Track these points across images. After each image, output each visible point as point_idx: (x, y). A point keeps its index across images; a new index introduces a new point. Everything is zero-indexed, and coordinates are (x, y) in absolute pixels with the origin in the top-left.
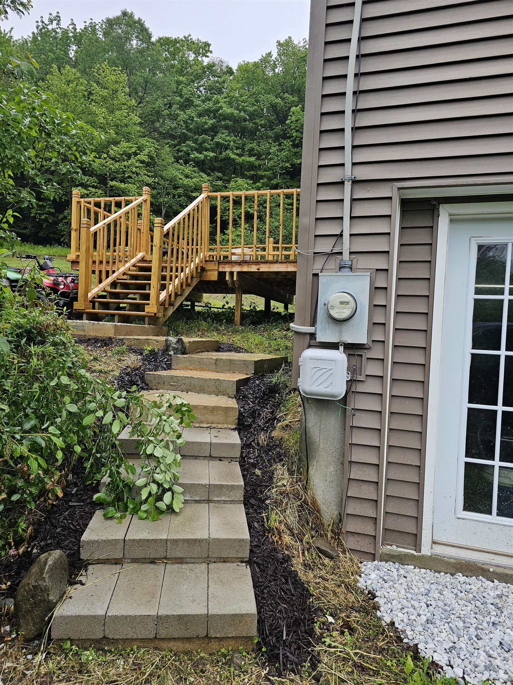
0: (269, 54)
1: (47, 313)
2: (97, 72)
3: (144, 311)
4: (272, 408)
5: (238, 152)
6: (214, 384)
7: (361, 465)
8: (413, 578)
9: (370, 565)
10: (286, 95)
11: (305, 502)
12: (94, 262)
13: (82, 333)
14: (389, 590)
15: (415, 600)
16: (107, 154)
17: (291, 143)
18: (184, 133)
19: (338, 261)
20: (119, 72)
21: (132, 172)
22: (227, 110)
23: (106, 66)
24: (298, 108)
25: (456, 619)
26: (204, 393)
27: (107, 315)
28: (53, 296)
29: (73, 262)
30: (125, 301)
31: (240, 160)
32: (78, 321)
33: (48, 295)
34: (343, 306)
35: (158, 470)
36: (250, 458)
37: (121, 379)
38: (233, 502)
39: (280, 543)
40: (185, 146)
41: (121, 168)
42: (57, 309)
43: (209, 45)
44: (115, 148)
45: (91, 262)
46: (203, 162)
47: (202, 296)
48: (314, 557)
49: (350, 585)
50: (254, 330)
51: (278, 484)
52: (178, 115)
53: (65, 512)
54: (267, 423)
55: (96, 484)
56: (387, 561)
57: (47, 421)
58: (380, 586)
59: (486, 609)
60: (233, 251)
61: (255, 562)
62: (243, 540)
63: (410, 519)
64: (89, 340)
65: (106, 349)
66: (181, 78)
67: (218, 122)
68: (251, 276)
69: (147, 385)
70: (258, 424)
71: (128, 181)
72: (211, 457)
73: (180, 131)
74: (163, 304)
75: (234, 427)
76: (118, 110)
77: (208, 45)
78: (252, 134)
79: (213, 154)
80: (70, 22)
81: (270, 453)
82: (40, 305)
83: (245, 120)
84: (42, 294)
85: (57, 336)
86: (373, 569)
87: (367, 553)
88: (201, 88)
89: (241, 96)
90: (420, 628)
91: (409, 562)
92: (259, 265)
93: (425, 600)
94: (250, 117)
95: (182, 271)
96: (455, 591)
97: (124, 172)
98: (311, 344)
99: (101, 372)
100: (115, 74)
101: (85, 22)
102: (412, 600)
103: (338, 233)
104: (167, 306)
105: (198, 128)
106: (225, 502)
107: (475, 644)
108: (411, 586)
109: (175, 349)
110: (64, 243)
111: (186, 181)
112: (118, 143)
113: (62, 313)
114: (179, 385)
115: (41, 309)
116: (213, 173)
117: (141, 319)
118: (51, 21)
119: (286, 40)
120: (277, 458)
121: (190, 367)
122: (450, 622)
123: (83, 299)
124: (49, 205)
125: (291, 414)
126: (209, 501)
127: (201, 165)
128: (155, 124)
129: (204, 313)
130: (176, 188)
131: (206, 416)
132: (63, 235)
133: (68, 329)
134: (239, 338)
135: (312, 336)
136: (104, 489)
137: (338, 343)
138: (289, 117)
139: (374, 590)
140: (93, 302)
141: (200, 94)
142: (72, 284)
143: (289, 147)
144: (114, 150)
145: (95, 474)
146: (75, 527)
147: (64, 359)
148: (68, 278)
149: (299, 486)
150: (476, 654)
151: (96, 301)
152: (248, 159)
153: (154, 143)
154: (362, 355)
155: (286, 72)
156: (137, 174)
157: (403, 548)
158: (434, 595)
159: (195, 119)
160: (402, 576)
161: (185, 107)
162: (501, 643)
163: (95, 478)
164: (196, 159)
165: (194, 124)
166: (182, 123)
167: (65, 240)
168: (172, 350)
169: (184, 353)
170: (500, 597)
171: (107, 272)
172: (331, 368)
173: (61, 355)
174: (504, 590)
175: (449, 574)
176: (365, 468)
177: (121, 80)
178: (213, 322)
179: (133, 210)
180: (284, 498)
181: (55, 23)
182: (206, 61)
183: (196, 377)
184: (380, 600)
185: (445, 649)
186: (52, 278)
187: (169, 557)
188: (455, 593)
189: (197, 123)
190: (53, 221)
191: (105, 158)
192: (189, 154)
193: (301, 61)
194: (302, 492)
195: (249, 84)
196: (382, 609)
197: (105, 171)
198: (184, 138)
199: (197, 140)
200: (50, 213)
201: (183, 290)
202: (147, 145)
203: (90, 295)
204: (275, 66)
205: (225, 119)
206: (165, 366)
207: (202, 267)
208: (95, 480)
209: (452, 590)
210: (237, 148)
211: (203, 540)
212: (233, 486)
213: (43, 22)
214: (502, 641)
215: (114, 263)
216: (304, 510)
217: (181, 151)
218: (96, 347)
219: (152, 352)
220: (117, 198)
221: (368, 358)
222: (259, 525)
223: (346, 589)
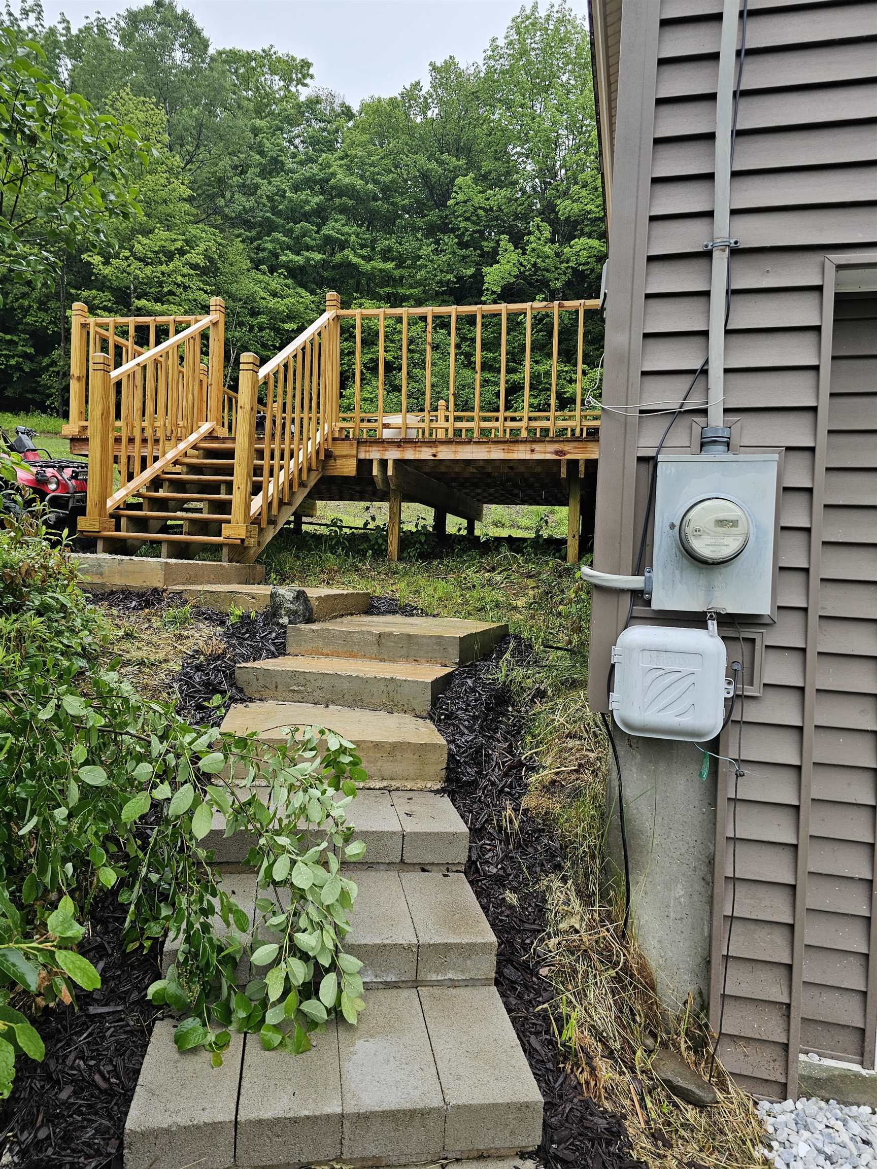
0: (416, 86)
1: (27, 543)
2: (112, 106)
3: (220, 535)
4: (506, 740)
5: (363, 252)
6: (384, 688)
7: (754, 887)
9: (781, 1111)
10: (445, 156)
11: (626, 969)
12: (118, 440)
13: (97, 580)
16: (131, 250)
17: (456, 240)
18: (268, 218)
19: (697, 430)
20: (152, 106)
21: (175, 283)
22: (344, 179)
23: (128, 94)
24: (468, 177)
26: (362, 708)
27: (144, 542)
28: (38, 507)
29: (73, 440)
30: (179, 514)
31: (367, 266)
32: (88, 555)
33: (29, 503)
34: (724, 529)
35: (303, 922)
36: (487, 862)
37: (185, 678)
38: (470, 983)
39: (592, 1083)
40: (270, 241)
41: (155, 277)
42: (47, 533)
43: (309, 65)
44: (145, 241)
45: (111, 441)
46: (302, 269)
47: (315, 504)
48: (666, 1111)
50: (427, 571)
51: (561, 926)
52: (257, 187)
53: (80, 1034)
54: (506, 775)
55: (152, 948)
56: (808, 1097)
57: (31, 816)
60: (386, 420)
61: (557, 1158)
62: (527, 1105)
63: (847, 996)
64: (112, 593)
65: (149, 614)
66: (258, 123)
67: (327, 200)
68: (416, 468)
69: (241, 690)
70: (490, 780)
71: (168, 300)
72: (403, 864)
73: (261, 214)
74: (256, 521)
75: (438, 786)
76: (150, 173)
77: (306, 64)
78: (388, 223)
79: (321, 256)
80: (59, 18)
81: (530, 850)
82: (12, 524)
83: (375, 199)
84: (15, 502)
85: (49, 594)
87: (767, 1081)
88: (297, 141)
89: (370, 154)
91: (857, 1098)
92: (436, 447)
94: (384, 194)
95: (292, 457)
97: (161, 284)
98: (634, 615)
99: (142, 663)
100: (145, 109)
101: (87, 17)
103: (697, 365)
104: (264, 525)
105: (293, 210)
106: (454, 984)
109: (291, 613)
110: (52, 409)
111: (272, 303)
112: (151, 231)
113: (59, 543)
114: (309, 690)
115: (13, 534)
116: (320, 289)
117: (213, 551)
118: (25, 13)
119: (446, 62)
120: (549, 861)
121: (325, 651)
123: (97, 510)
124: (24, 340)
125: (552, 753)
126: (416, 984)
127: (299, 276)
128: (218, 200)
129: (329, 538)
130: (254, 313)
131: (379, 764)
132: (50, 396)
133: (72, 575)
134: (403, 585)
135: (640, 596)
136: (171, 971)
137: (704, 613)
138: (453, 195)
140: (116, 517)
141: (295, 150)
142: (73, 481)
143: (452, 246)
144: (142, 245)
145: (146, 921)
146: (106, 1080)
147: (65, 641)
148: (65, 470)
149: (608, 930)
151: (123, 516)
152: (380, 265)
153: (214, 235)
154: (753, 641)
155: (445, 117)
156: (186, 288)
157: (832, 1058)
159: (288, 194)
160: (860, 1139)
161: (270, 173)
163: (147, 934)
164: (290, 265)
165: (286, 202)
166: (265, 200)
167: (53, 403)
168: (285, 615)
169: (309, 620)
171: (144, 460)
172: (692, 670)
173: (59, 633)
176: (761, 892)
177: (156, 120)
178: (347, 555)
179: (192, 341)
180: (577, 961)
181: (32, 16)
182: (304, 94)
183: (344, 673)
186: (34, 470)
187: (349, 1156)
189: (291, 201)
190: (31, 369)
191: (127, 258)
192: (277, 256)
193: (472, 99)
194: (616, 946)
195: (382, 136)
197: (128, 281)
198: (269, 227)
199: (291, 231)
200: (25, 355)
201: (292, 494)
202: (202, 238)
203: (110, 503)
204: (427, 107)
205: (340, 196)
206: (273, 648)
207: (326, 450)
208: (148, 938)
210: (362, 246)
211: (430, 1111)
212: (472, 945)
213: (10, 14)
215: (157, 441)
216: (624, 988)
217: (264, 250)
218: (128, 608)
219: (245, 619)
220: (159, 319)
221: (767, 647)
222: (543, 1043)
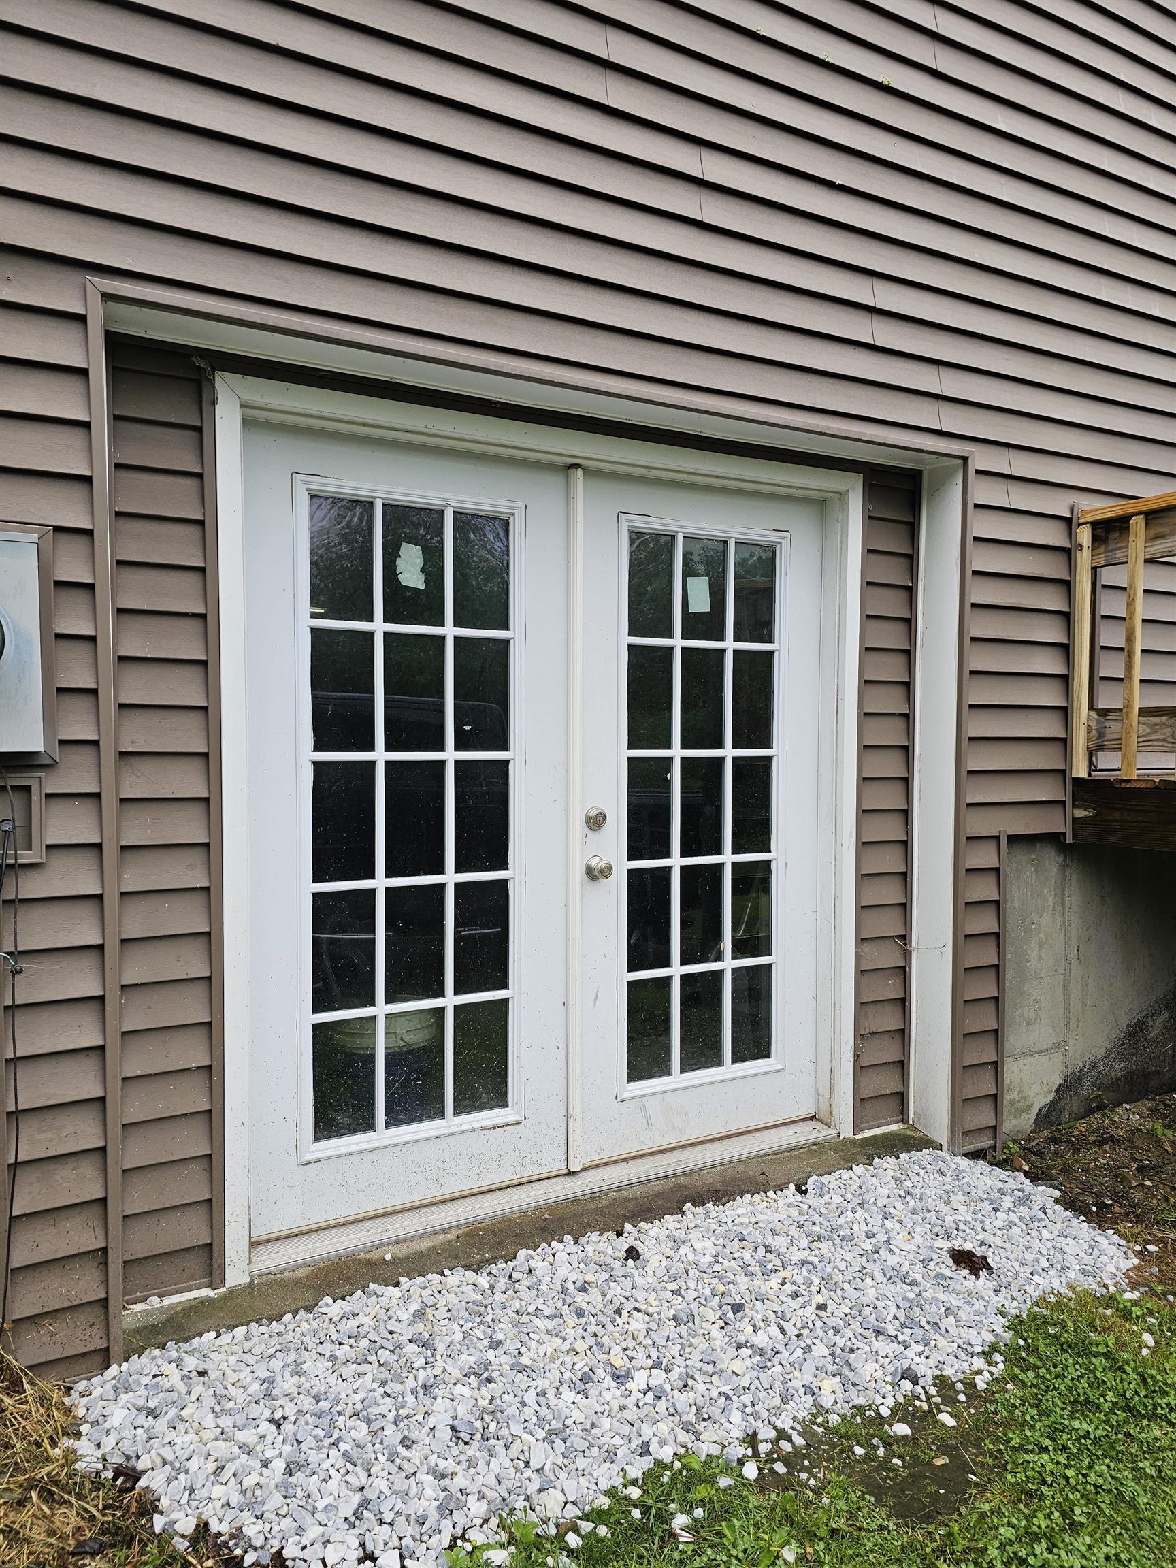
7: (49, 1115)
8: (224, 1366)
9: (100, 1385)
14: (172, 1435)
15: (244, 1427)
25: (350, 1423)
49: (56, 1483)
56: (140, 1352)
58: (145, 1437)
59: (403, 1361)
63: (189, 1212)
86: (111, 1395)
87: (84, 1355)
90: (276, 1500)
91: (201, 1326)
93: (267, 1414)
96: (327, 1348)
102: (237, 1433)
107: (406, 1465)
108: (224, 1392)
122: (339, 1439)
139: (128, 1458)
150: (414, 1491)
154: (28, 789)
157: (177, 1293)
158: (286, 1386)
160: (195, 1373)
162: (453, 1428)
170: (420, 1315)
174: (425, 1293)
175: (302, 1312)
176: (62, 1117)
184: (153, 1481)
185: (346, 1519)
188: (328, 1354)
196: (164, 1503)
209: (321, 1349)
214: (456, 1423)
221: (48, 795)
223: (45, 1501)
